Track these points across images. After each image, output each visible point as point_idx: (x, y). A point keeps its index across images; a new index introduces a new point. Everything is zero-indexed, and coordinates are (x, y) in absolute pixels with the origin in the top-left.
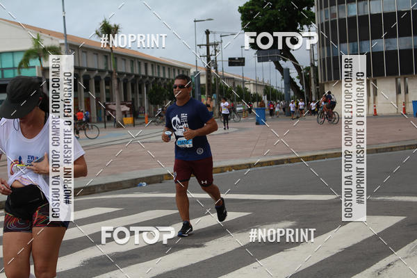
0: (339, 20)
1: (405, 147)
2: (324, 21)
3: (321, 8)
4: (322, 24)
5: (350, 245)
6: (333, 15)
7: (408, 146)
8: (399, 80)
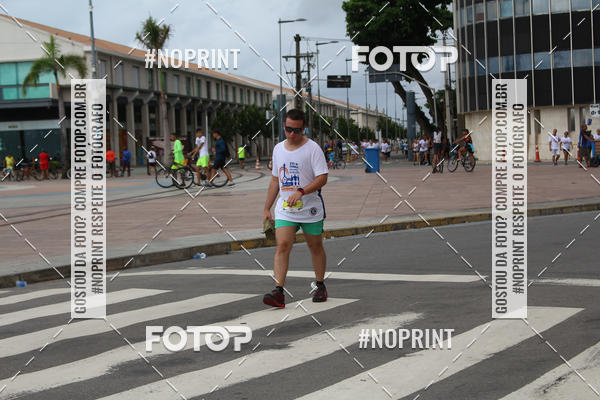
0: (488, 23)
1: (580, 208)
2: (466, 24)
3: (462, 6)
4: (463, 29)
5: (503, 348)
6: (480, 16)
7: (585, 206)
8: (572, 110)
